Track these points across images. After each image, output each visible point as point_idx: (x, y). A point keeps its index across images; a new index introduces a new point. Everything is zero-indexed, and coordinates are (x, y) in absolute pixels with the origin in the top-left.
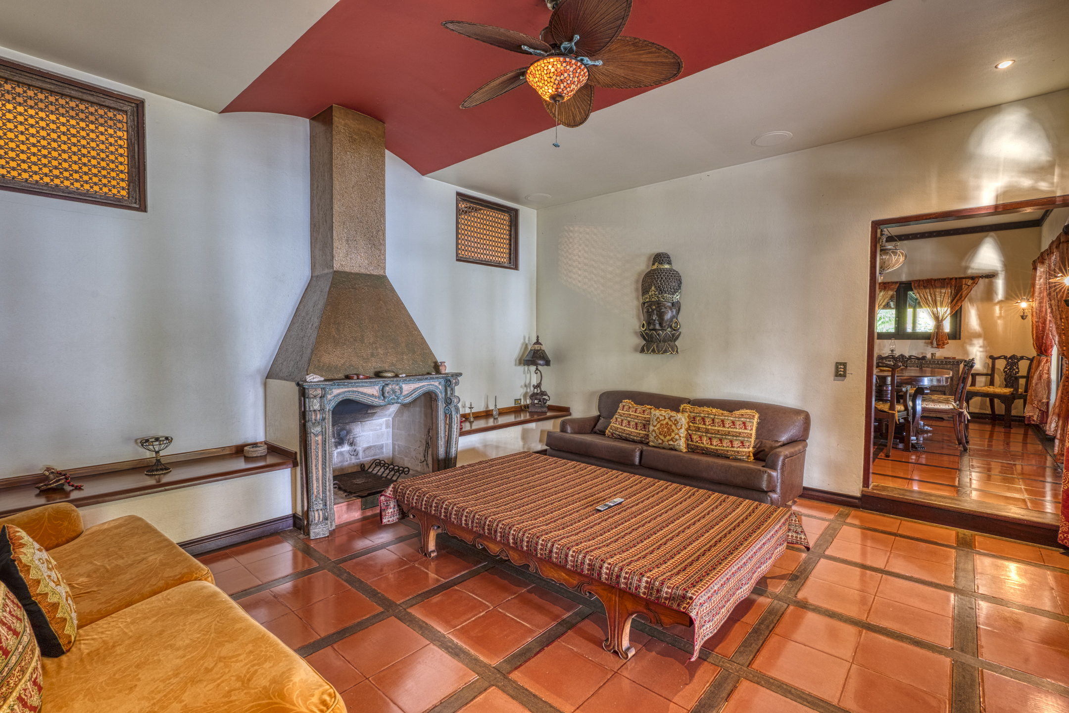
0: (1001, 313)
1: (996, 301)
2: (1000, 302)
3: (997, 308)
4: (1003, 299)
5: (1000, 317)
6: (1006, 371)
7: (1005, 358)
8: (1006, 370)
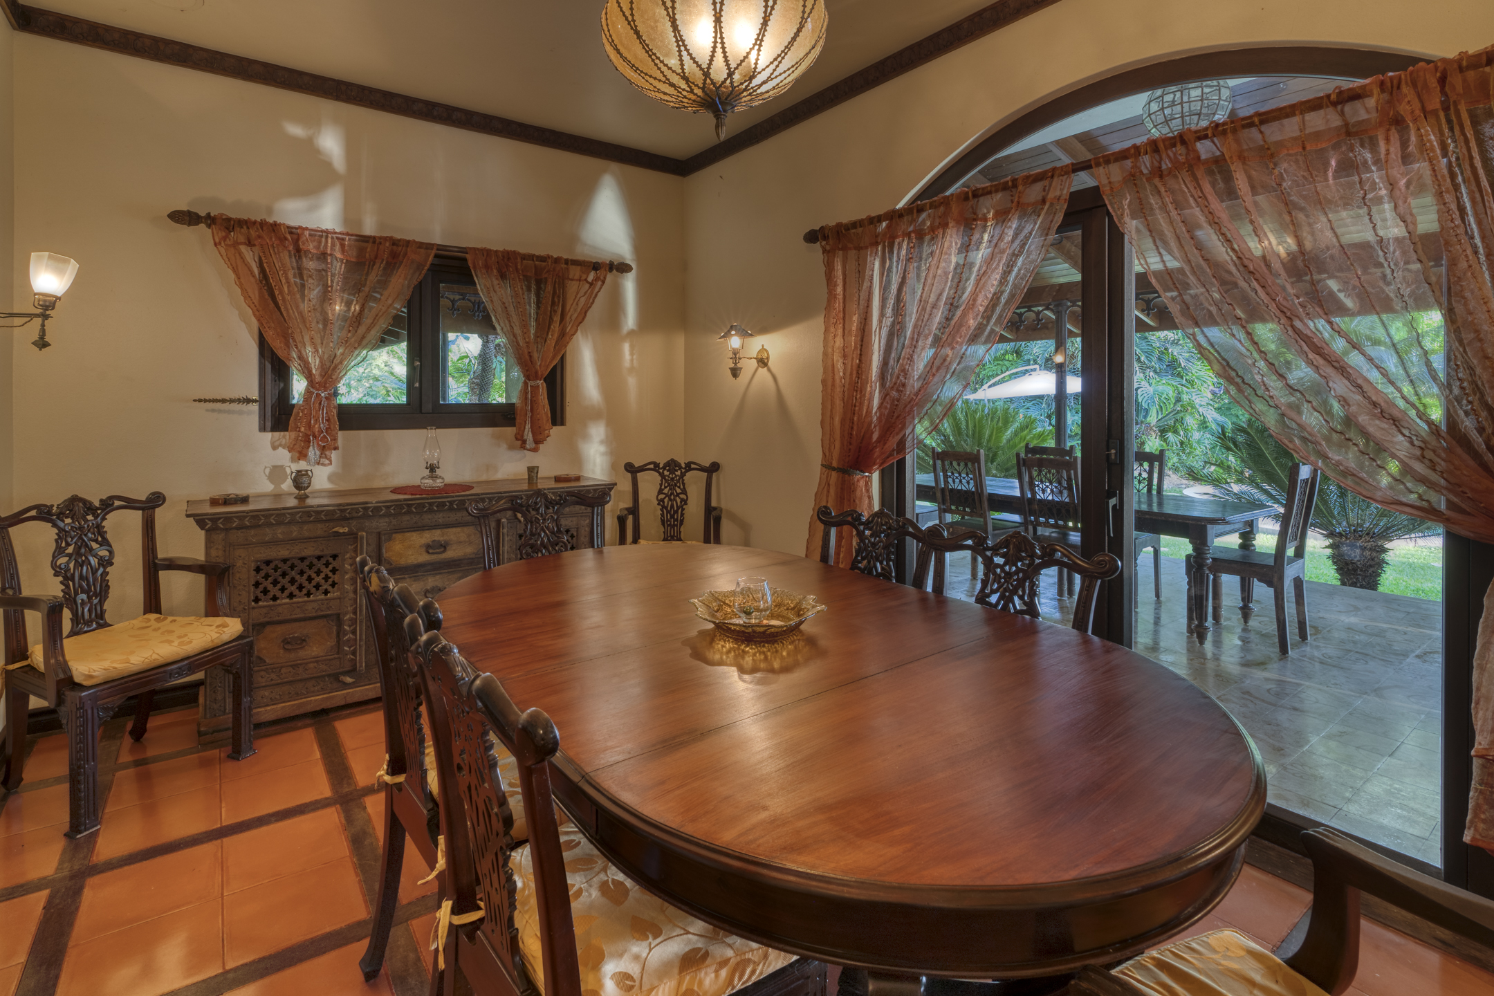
0: (632, 360)
1: (625, 330)
2: (631, 333)
3: (626, 347)
4: (635, 328)
5: (631, 369)
6: (662, 500)
7: (656, 467)
8: (662, 496)
